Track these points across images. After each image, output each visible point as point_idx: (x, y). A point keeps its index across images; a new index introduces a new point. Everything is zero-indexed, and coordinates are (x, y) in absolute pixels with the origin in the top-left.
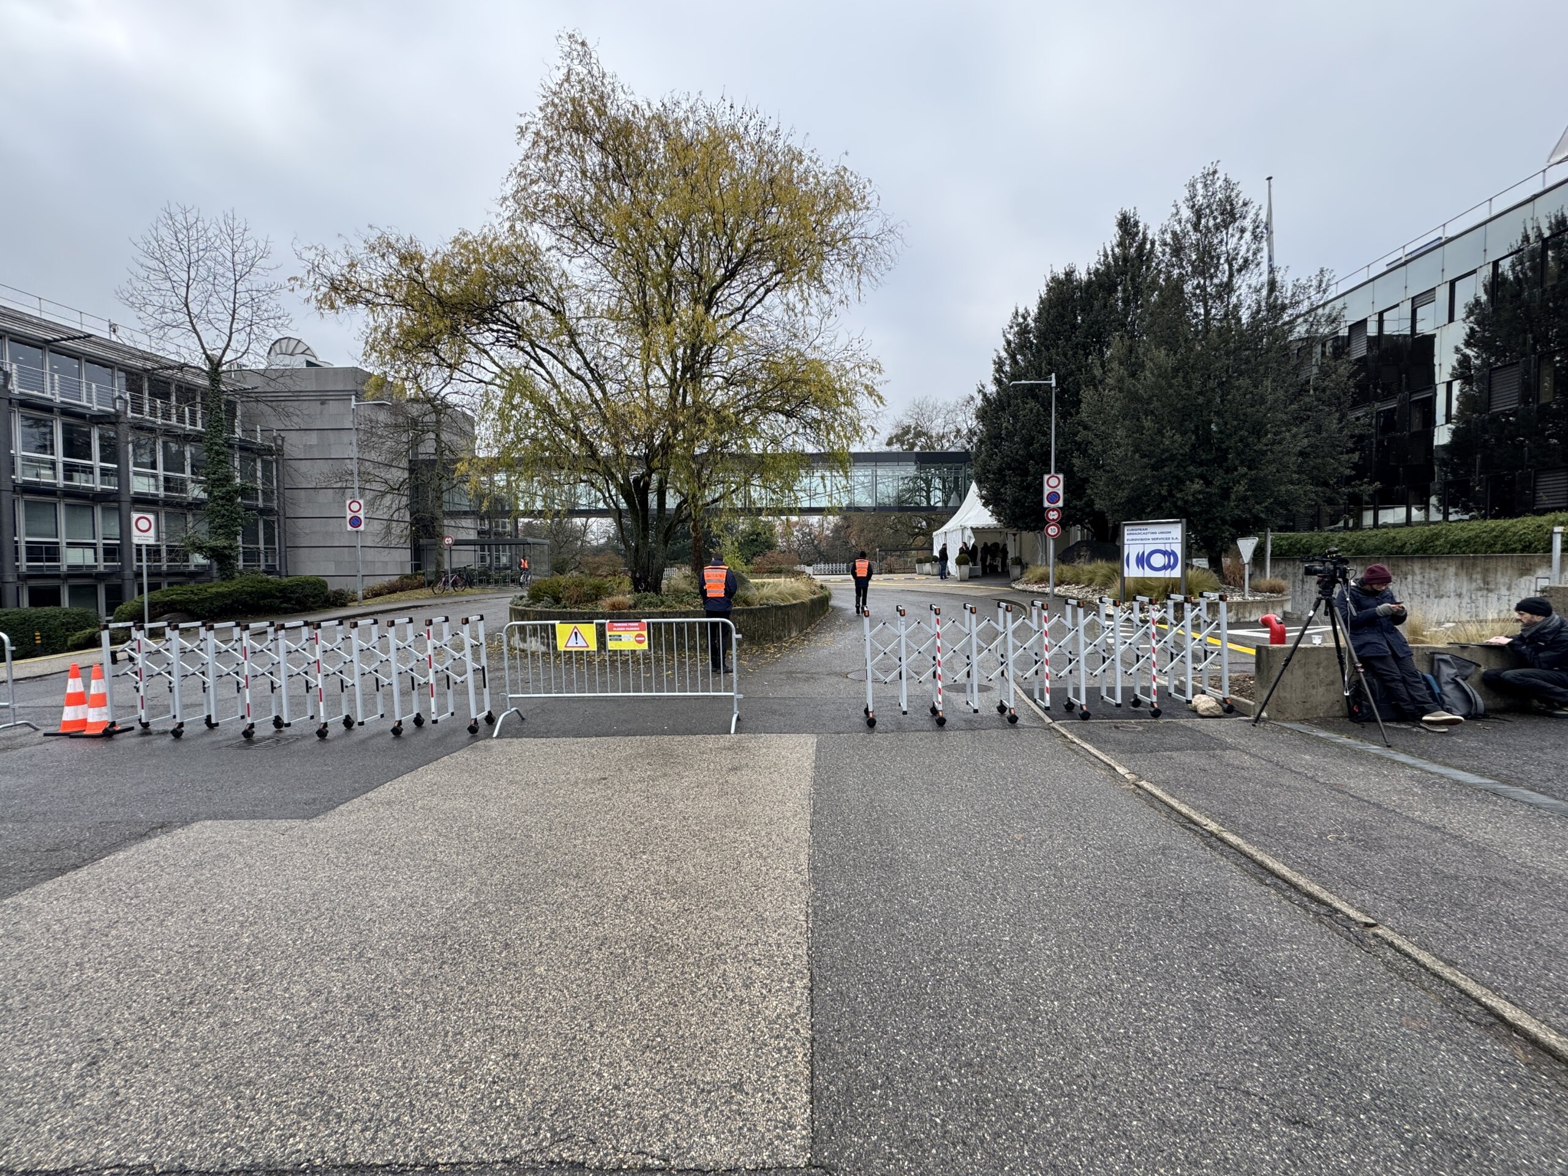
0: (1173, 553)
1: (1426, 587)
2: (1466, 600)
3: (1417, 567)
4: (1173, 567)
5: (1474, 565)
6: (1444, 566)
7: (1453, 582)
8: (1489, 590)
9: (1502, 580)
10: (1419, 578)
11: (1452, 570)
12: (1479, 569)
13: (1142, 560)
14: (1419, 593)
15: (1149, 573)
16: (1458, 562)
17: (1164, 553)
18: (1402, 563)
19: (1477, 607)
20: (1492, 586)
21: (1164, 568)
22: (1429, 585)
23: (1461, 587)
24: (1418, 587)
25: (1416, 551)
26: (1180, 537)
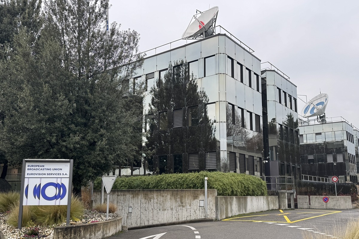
0: (63, 186)
1: (159, 205)
2: (174, 211)
3: (155, 195)
4: (62, 197)
5: (177, 194)
6: (166, 195)
7: (169, 202)
8: (183, 206)
9: (188, 202)
10: (156, 200)
11: (169, 196)
12: (179, 196)
13: (39, 191)
14: (156, 208)
15: (43, 202)
16: (171, 192)
17: (56, 185)
18: (149, 193)
19: (178, 215)
20: (184, 204)
21: (55, 197)
22: (160, 204)
23: (172, 205)
24: (155, 205)
25: (154, 187)
26: (68, 173)
